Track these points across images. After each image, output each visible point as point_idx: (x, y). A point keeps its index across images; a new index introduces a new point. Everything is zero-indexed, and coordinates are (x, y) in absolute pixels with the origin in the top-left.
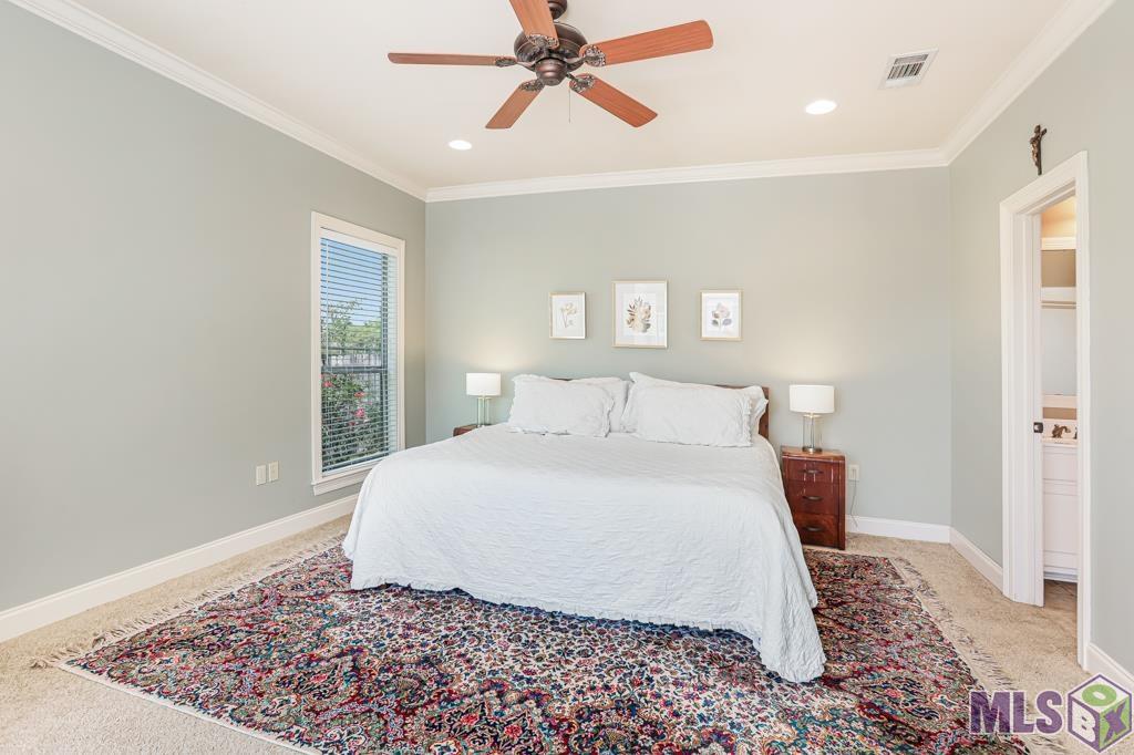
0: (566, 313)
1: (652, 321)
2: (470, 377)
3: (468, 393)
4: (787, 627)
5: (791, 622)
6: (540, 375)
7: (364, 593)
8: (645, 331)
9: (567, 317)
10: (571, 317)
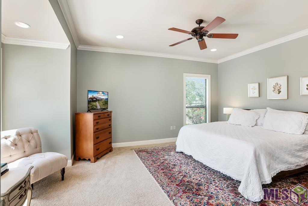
0: (253, 89)
1: (281, 90)
2: (224, 109)
3: (224, 113)
4: (247, 183)
5: (249, 181)
6: (239, 108)
7: (177, 152)
8: (279, 93)
9: (252, 90)
10: (254, 91)
